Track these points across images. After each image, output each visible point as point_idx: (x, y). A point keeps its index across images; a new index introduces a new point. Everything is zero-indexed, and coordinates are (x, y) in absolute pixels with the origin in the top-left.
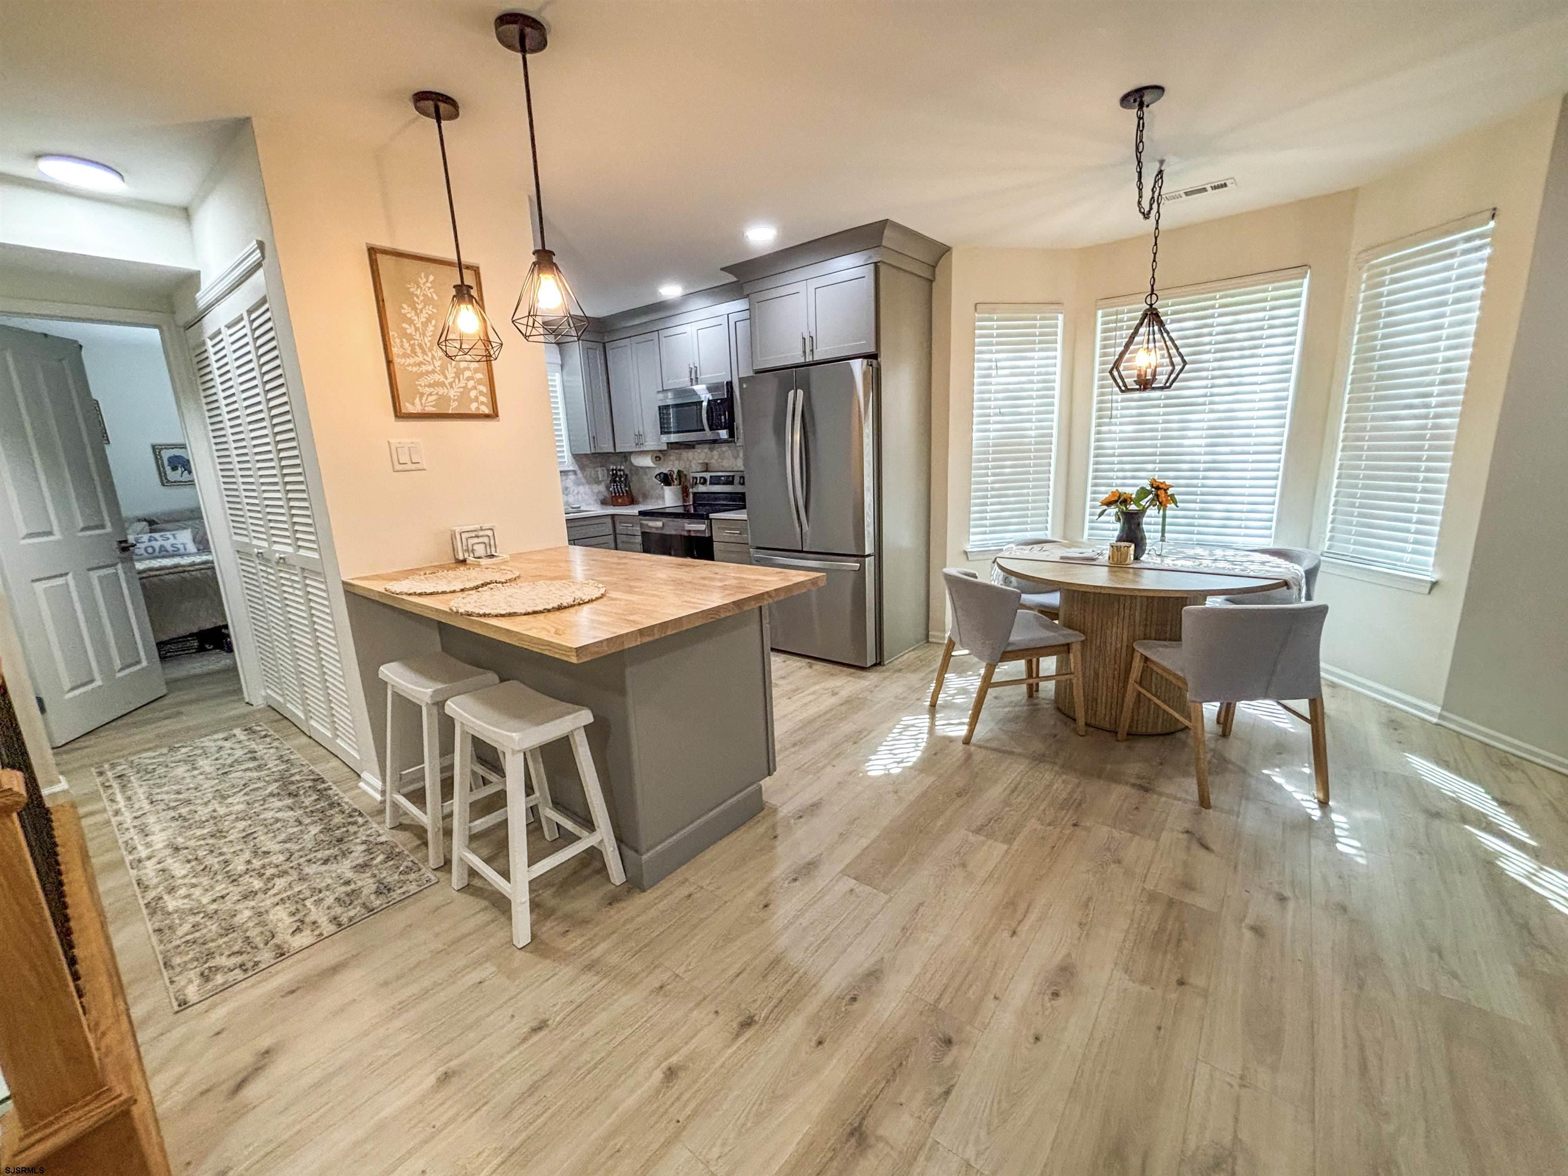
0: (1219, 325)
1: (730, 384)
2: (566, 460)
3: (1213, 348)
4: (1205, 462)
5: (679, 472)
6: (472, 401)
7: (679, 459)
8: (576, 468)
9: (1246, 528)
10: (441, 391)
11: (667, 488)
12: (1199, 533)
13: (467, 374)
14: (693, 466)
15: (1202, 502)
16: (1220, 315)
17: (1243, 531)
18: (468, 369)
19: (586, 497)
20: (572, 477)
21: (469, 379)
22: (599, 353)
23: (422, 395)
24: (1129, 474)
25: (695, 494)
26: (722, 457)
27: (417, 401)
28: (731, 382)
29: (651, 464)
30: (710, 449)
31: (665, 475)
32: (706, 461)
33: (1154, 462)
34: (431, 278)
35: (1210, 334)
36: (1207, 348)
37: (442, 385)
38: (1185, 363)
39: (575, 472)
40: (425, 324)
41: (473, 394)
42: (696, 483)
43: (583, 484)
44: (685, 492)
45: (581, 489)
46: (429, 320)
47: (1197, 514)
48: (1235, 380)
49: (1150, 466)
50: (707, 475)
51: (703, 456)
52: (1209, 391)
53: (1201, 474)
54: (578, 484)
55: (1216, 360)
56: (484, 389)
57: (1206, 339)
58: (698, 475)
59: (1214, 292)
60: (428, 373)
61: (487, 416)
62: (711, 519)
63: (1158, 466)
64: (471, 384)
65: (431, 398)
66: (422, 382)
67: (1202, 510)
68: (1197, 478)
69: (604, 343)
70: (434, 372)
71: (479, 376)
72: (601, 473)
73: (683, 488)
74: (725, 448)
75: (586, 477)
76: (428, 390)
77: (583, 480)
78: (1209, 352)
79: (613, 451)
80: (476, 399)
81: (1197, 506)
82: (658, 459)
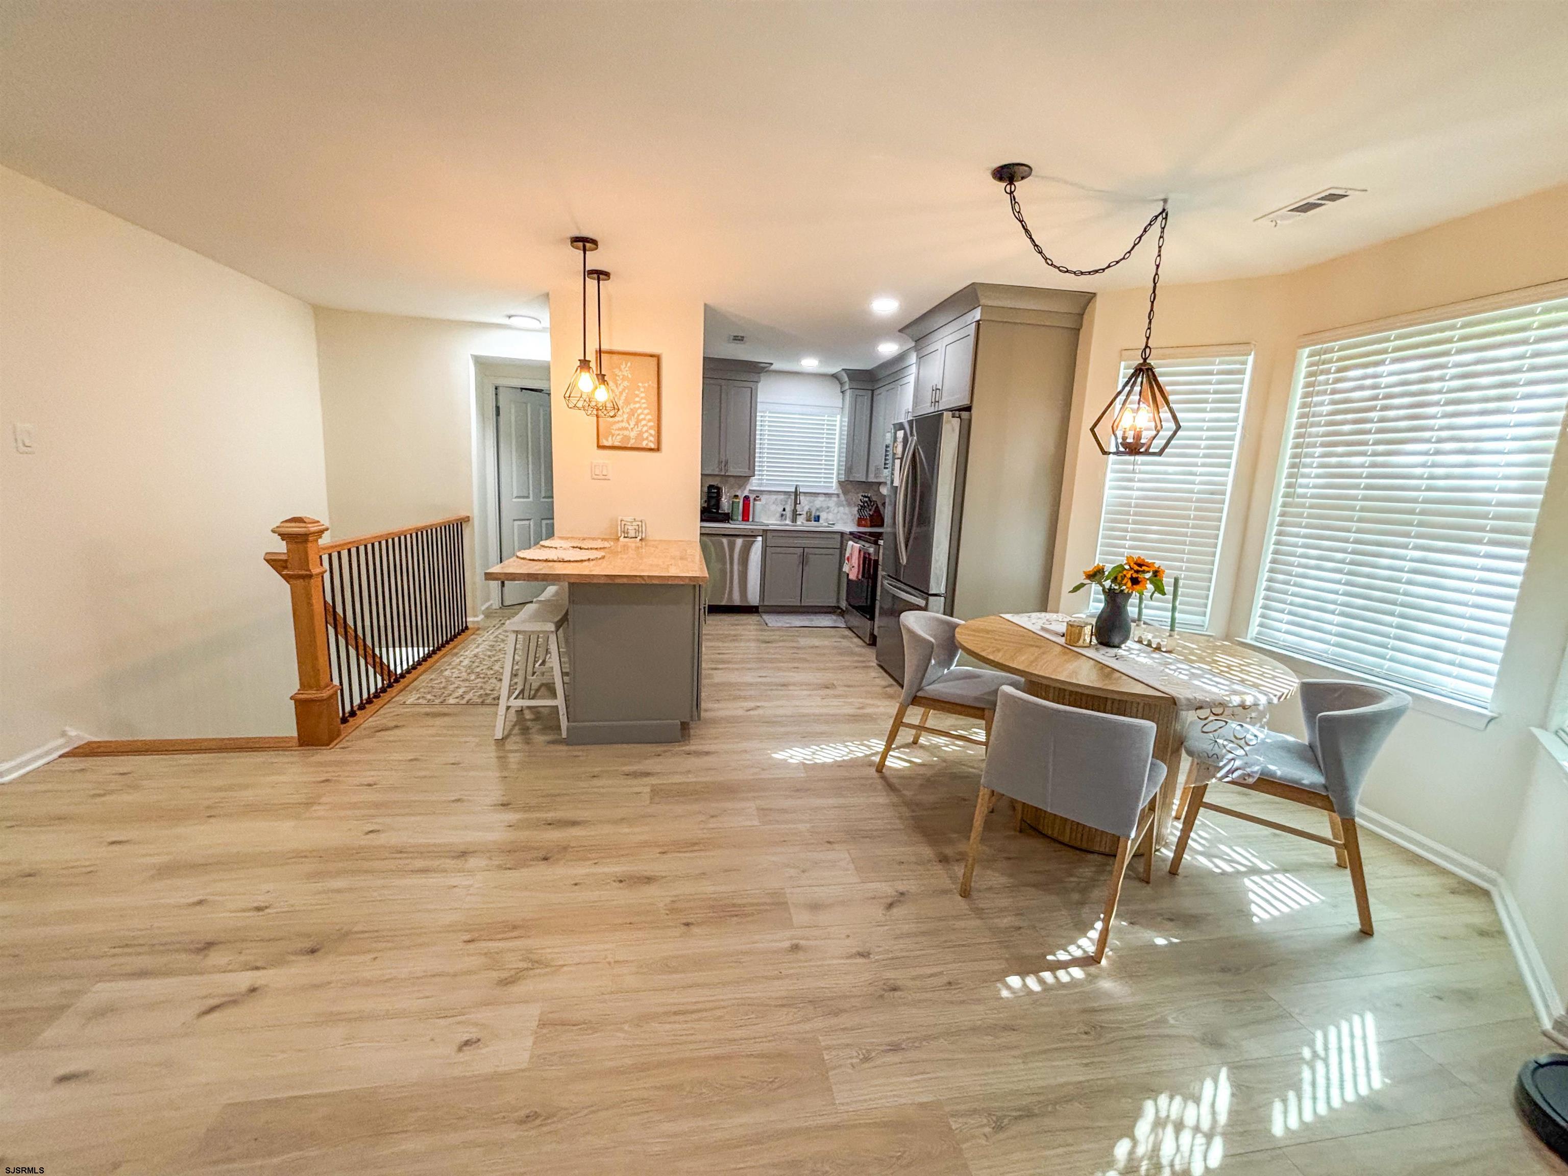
0: (1457, 365)
2: (833, 485)
3: (1443, 397)
4: (1412, 560)
6: (644, 440)
8: (840, 492)
9: (1461, 666)
10: (626, 433)
12: (1392, 660)
13: (644, 422)
15: (1402, 616)
16: (1460, 351)
17: (1455, 670)
18: (644, 419)
19: (845, 517)
20: (835, 499)
21: (644, 426)
22: (866, 400)
23: (613, 436)
24: (1313, 562)
27: (610, 439)
33: (1344, 551)
34: (629, 364)
35: (1441, 379)
36: (1435, 398)
37: (626, 429)
38: (1178, 427)
39: (838, 495)
40: (621, 393)
41: (645, 435)
43: (843, 506)
45: (841, 509)
46: (624, 390)
47: (1393, 631)
48: (1470, 446)
49: (1340, 556)
52: (1430, 459)
53: (1406, 576)
54: (839, 504)
55: (1445, 416)
56: (653, 432)
57: (1435, 386)
59: (1454, 318)
60: (619, 422)
61: (651, 450)
62: (879, 545)
63: (1349, 557)
64: (645, 429)
65: (619, 437)
66: (615, 427)
67: (1400, 627)
68: (1399, 581)
69: (873, 391)
70: (622, 421)
71: (651, 424)
72: (858, 497)
75: (847, 500)
76: (617, 432)
77: (845, 503)
78: (1437, 404)
79: (866, 480)
80: (647, 438)
81: (1395, 620)
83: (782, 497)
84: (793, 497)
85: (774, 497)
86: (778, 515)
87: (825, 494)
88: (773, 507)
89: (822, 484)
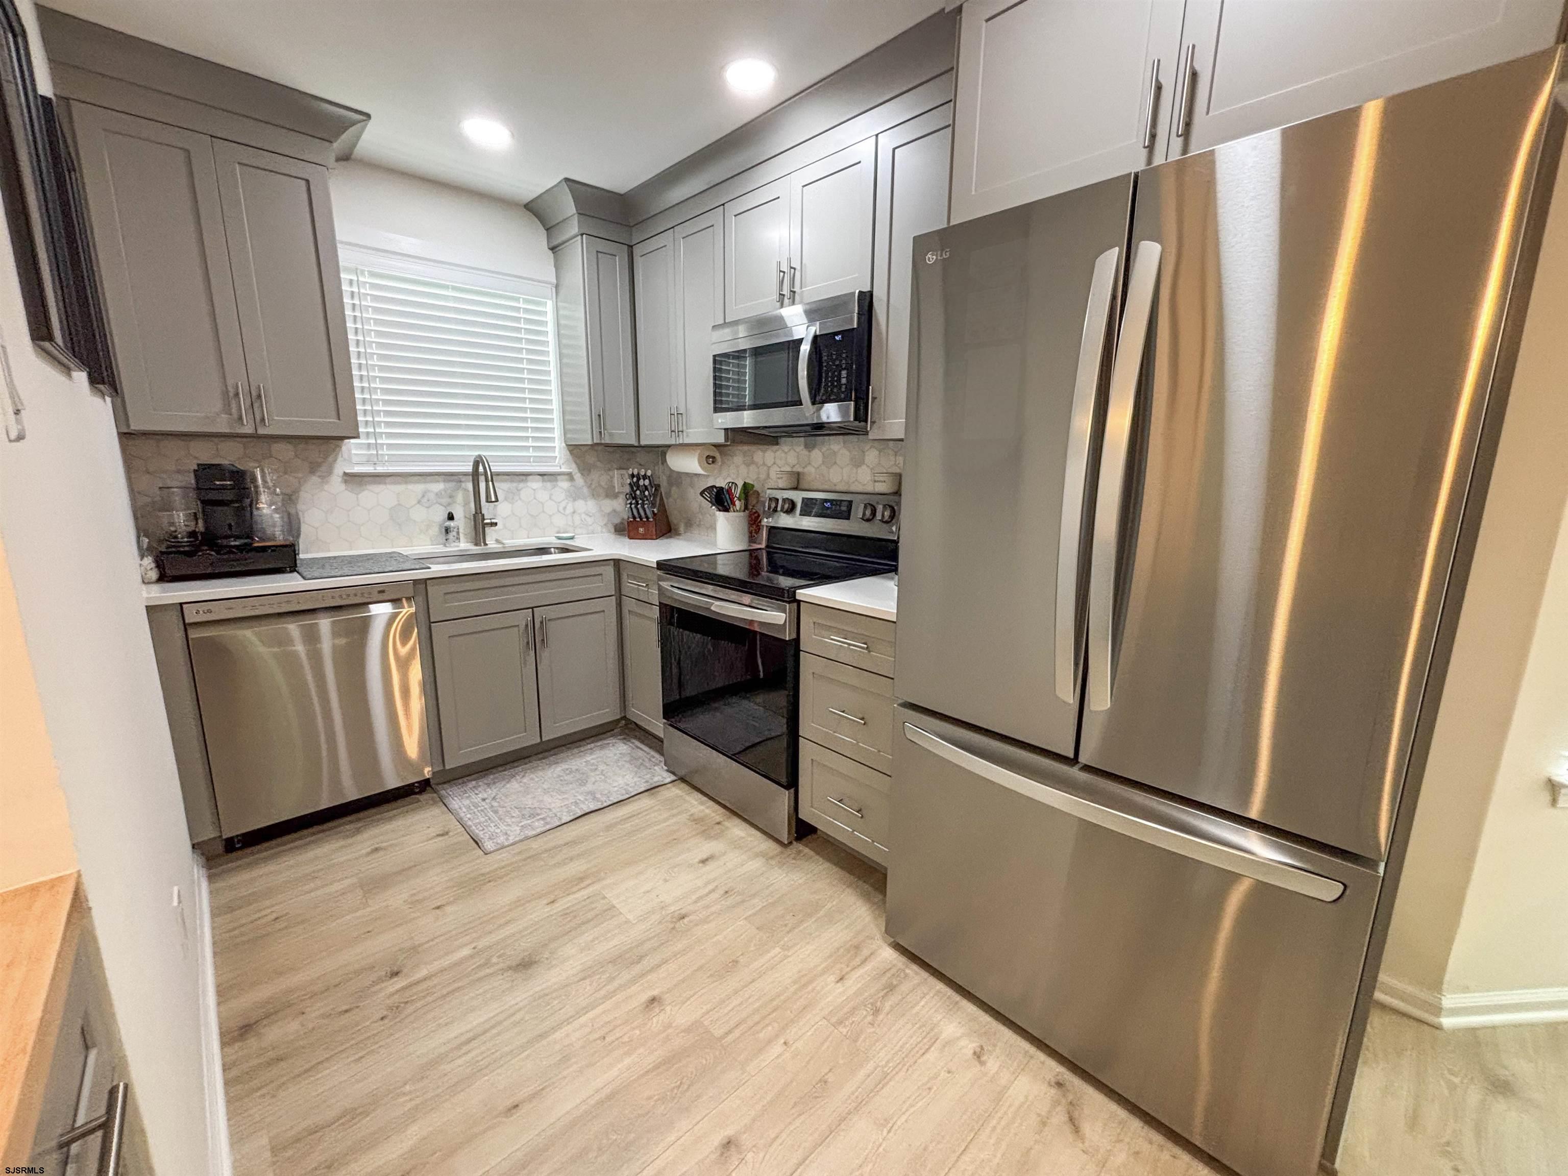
1: (866, 301)
2: (557, 454)
5: (745, 485)
7: (750, 463)
8: (571, 468)
11: (721, 516)
14: (773, 475)
19: (590, 520)
20: (564, 484)
22: (620, 262)
25: (772, 530)
26: (830, 460)
28: (871, 294)
29: (699, 471)
30: (807, 446)
31: (721, 489)
32: (798, 469)
39: (570, 476)
42: (775, 510)
43: (585, 499)
44: (754, 522)
45: (581, 505)
50: (798, 497)
51: (792, 458)
54: (575, 496)
58: (781, 495)
62: (799, 602)
69: (631, 247)
72: (620, 481)
73: (750, 516)
74: (836, 445)
75: (590, 486)
77: (586, 491)
79: (633, 441)
82: (711, 460)
83: (438, 487)
84: (470, 486)
85: (417, 488)
86: (435, 530)
87: (542, 475)
88: (419, 514)
89: (531, 453)
